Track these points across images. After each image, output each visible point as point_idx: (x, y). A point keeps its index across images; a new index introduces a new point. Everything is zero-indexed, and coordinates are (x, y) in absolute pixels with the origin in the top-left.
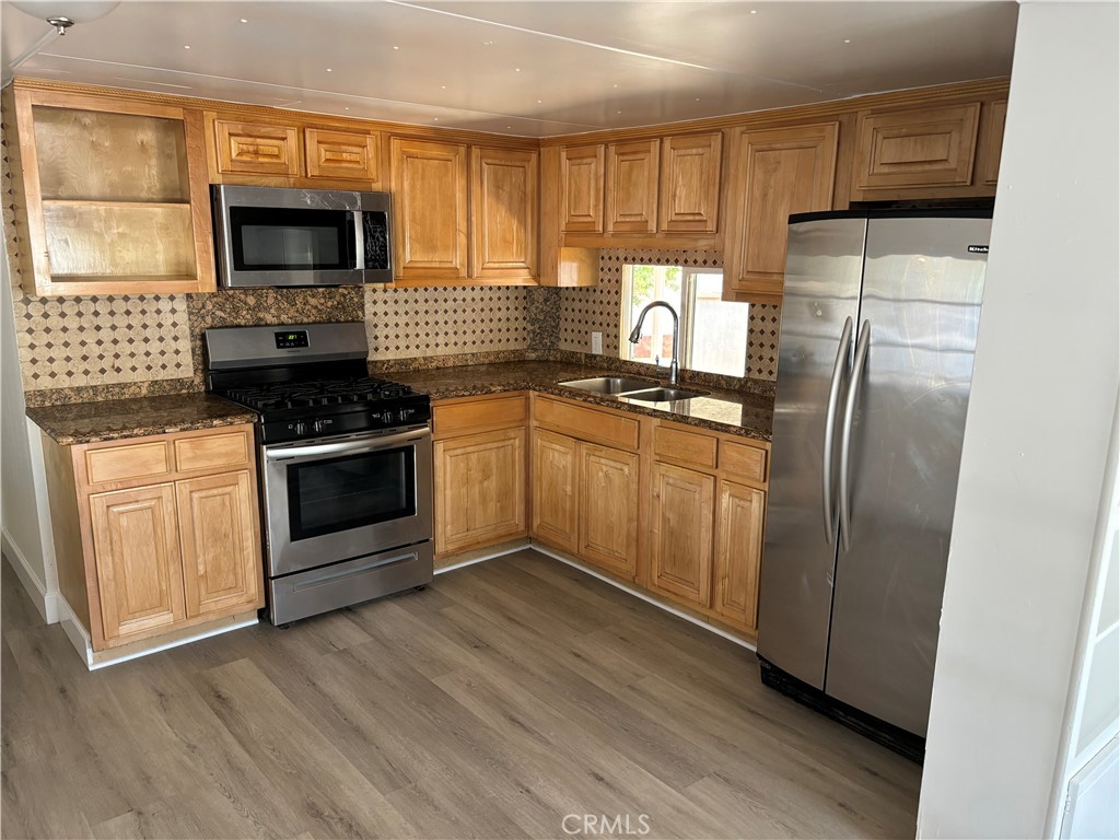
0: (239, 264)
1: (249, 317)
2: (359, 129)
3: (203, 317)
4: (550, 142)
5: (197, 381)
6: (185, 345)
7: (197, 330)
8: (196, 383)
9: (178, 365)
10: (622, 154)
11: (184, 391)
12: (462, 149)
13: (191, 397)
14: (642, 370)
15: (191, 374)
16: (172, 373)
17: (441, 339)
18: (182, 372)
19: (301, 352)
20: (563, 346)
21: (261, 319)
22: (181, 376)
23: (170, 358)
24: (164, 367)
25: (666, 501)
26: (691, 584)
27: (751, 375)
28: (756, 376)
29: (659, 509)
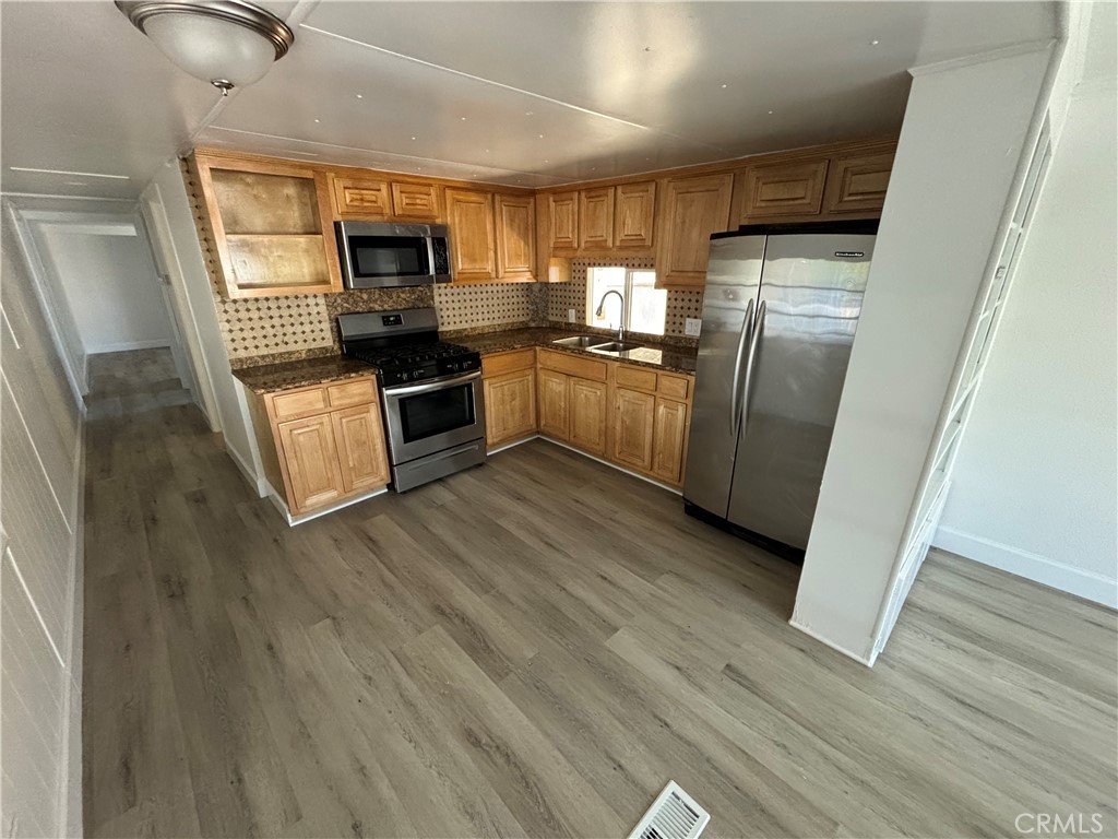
0: (357, 274)
1: (364, 306)
2: (426, 183)
3: (336, 308)
4: (542, 191)
5: (336, 348)
6: (326, 326)
7: (333, 316)
9: (323, 339)
10: (590, 198)
11: (328, 355)
12: (489, 196)
13: (333, 358)
14: (601, 332)
15: (332, 344)
16: (319, 344)
17: (480, 317)
18: (326, 342)
19: (399, 327)
20: (551, 318)
21: (372, 308)
22: (325, 345)
23: (317, 335)
24: (314, 340)
25: (624, 410)
26: (639, 457)
27: (669, 333)
28: (672, 334)
29: (619, 415)
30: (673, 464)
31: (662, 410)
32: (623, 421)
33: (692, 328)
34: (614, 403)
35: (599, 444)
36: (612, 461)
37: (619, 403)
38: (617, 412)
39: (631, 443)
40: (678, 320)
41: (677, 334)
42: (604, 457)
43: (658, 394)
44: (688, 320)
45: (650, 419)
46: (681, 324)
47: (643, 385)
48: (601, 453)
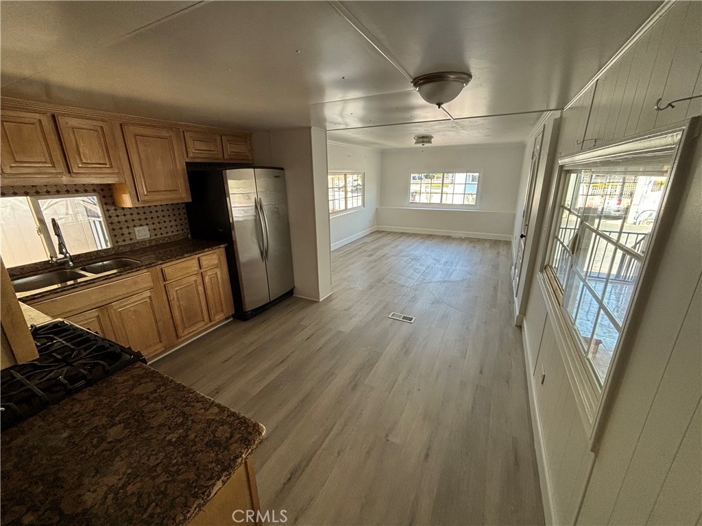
25: (178, 297)
26: (200, 321)
27: (119, 244)
28: (123, 243)
29: (175, 304)
30: (222, 305)
31: (207, 279)
32: (179, 306)
33: (142, 233)
34: (165, 298)
35: (161, 342)
36: (175, 346)
37: (173, 295)
38: (172, 303)
39: (191, 317)
40: (125, 231)
41: (128, 242)
42: (166, 349)
43: (203, 270)
44: (136, 229)
45: (201, 288)
46: (129, 233)
47: (189, 271)
48: (163, 349)
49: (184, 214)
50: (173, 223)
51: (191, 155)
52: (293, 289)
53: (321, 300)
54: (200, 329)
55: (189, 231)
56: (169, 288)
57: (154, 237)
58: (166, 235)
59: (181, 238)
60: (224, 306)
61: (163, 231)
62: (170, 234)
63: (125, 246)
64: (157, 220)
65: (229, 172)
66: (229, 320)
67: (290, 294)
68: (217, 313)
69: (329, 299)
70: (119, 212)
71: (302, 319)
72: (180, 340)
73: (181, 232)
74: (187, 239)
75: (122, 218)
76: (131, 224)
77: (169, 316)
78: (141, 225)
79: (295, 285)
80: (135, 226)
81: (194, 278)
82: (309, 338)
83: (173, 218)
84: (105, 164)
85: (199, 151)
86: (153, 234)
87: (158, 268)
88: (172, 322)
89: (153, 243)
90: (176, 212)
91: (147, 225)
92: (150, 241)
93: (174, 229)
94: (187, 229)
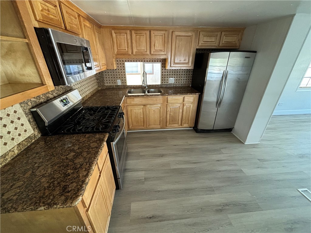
1: (44, 97)
3: (27, 103)
5: (36, 133)
6: (25, 120)
7: (27, 111)
8: (36, 135)
9: (25, 131)
10: (136, 33)
11: (33, 141)
13: (37, 142)
14: (135, 87)
15: (33, 132)
18: (28, 133)
21: (48, 97)
22: (28, 135)
23: (21, 130)
24: (20, 135)
25: (170, 111)
26: (176, 124)
27: (163, 84)
28: (164, 84)
29: (168, 113)
30: (188, 121)
31: (185, 107)
32: (170, 115)
33: (172, 81)
34: (166, 110)
35: (160, 125)
36: (165, 128)
37: (169, 109)
38: (168, 112)
39: (173, 120)
40: (166, 79)
41: (166, 83)
42: (161, 128)
43: (184, 103)
44: (170, 78)
45: (181, 111)
46: (167, 80)
47: (178, 101)
48: (160, 128)
49: (191, 74)
50: (185, 78)
51: (200, 44)
52: (232, 128)
53: (246, 144)
54: (176, 127)
55: (191, 83)
56: (168, 106)
57: (175, 83)
58: (180, 83)
59: (187, 85)
60: (189, 122)
61: (180, 81)
62: (182, 83)
63: (164, 85)
64: (179, 76)
65: (212, 54)
66: (191, 129)
67: (228, 130)
68: (185, 123)
69: (254, 146)
70: (166, 71)
71: (225, 148)
72: (167, 127)
73: (187, 83)
74: (189, 87)
75: (166, 73)
76: (169, 76)
77: (165, 117)
78: (172, 77)
79: (235, 127)
80: (170, 77)
81: (179, 105)
82: (218, 161)
83: (185, 76)
84: (162, 50)
85: (205, 42)
86: (175, 82)
87: (166, 96)
88: (165, 120)
89: (175, 86)
90: (188, 73)
91: (174, 77)
92: (174, 84)
93: (185, 81)
94: (191, 82)
